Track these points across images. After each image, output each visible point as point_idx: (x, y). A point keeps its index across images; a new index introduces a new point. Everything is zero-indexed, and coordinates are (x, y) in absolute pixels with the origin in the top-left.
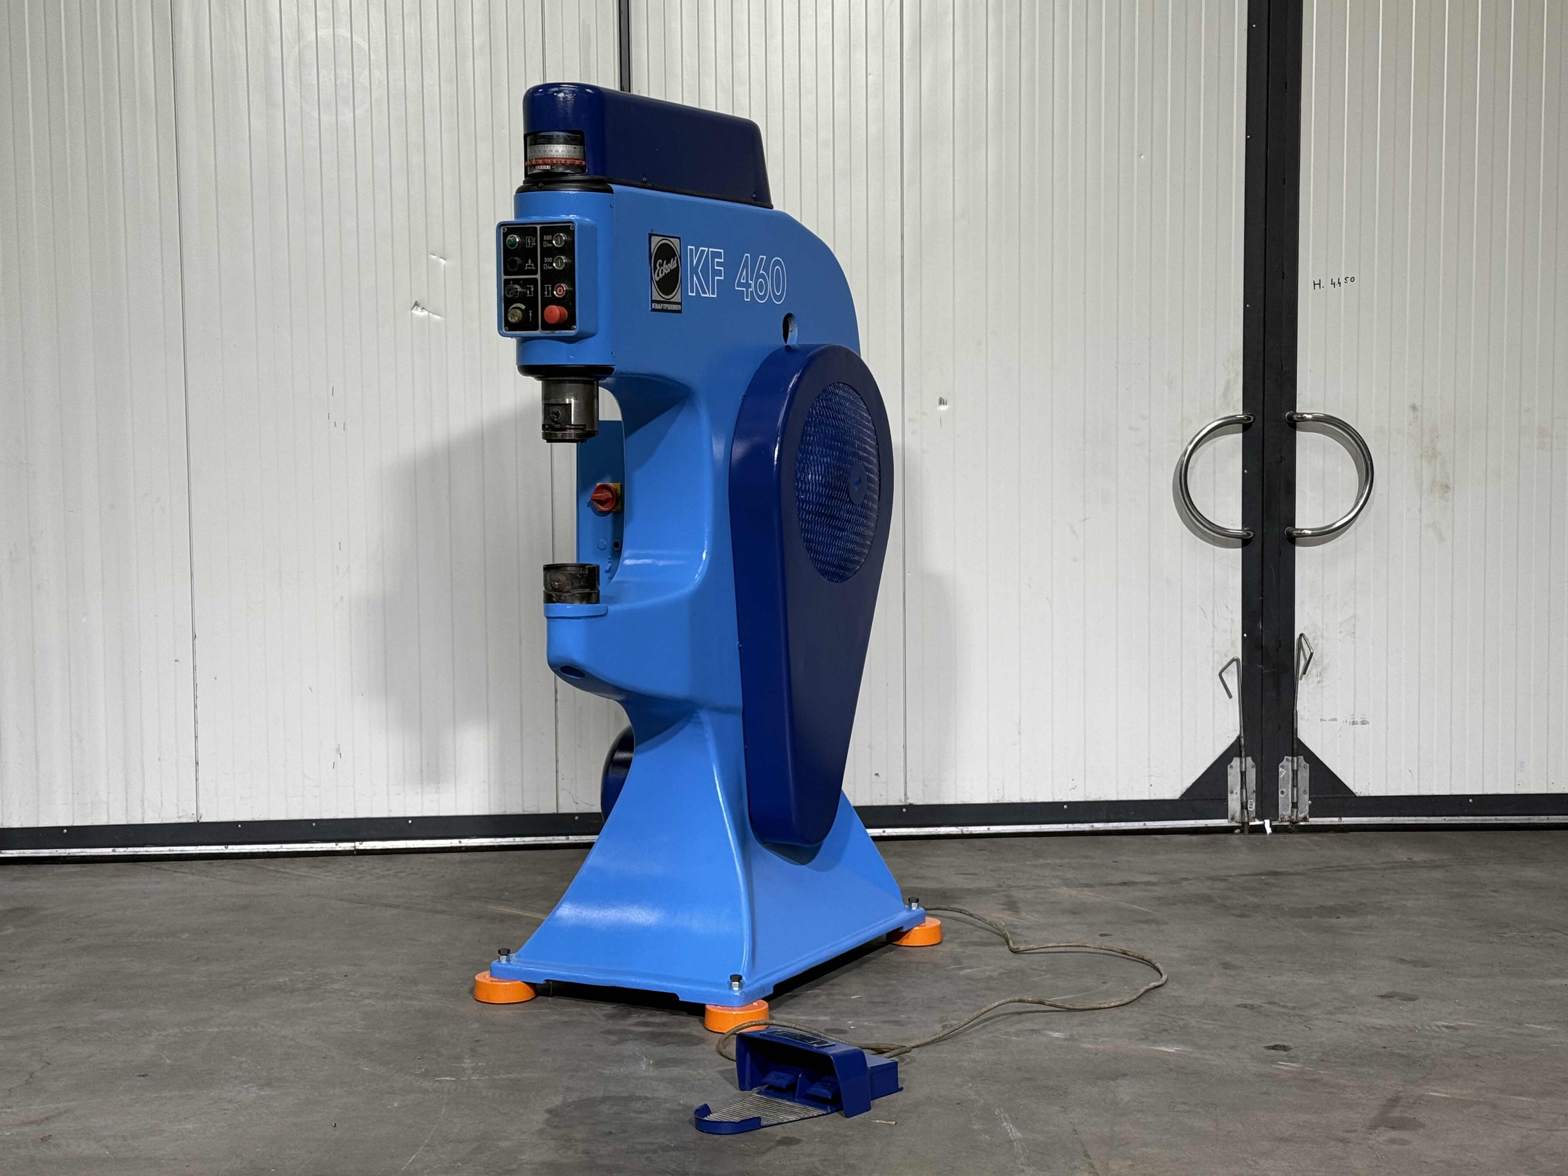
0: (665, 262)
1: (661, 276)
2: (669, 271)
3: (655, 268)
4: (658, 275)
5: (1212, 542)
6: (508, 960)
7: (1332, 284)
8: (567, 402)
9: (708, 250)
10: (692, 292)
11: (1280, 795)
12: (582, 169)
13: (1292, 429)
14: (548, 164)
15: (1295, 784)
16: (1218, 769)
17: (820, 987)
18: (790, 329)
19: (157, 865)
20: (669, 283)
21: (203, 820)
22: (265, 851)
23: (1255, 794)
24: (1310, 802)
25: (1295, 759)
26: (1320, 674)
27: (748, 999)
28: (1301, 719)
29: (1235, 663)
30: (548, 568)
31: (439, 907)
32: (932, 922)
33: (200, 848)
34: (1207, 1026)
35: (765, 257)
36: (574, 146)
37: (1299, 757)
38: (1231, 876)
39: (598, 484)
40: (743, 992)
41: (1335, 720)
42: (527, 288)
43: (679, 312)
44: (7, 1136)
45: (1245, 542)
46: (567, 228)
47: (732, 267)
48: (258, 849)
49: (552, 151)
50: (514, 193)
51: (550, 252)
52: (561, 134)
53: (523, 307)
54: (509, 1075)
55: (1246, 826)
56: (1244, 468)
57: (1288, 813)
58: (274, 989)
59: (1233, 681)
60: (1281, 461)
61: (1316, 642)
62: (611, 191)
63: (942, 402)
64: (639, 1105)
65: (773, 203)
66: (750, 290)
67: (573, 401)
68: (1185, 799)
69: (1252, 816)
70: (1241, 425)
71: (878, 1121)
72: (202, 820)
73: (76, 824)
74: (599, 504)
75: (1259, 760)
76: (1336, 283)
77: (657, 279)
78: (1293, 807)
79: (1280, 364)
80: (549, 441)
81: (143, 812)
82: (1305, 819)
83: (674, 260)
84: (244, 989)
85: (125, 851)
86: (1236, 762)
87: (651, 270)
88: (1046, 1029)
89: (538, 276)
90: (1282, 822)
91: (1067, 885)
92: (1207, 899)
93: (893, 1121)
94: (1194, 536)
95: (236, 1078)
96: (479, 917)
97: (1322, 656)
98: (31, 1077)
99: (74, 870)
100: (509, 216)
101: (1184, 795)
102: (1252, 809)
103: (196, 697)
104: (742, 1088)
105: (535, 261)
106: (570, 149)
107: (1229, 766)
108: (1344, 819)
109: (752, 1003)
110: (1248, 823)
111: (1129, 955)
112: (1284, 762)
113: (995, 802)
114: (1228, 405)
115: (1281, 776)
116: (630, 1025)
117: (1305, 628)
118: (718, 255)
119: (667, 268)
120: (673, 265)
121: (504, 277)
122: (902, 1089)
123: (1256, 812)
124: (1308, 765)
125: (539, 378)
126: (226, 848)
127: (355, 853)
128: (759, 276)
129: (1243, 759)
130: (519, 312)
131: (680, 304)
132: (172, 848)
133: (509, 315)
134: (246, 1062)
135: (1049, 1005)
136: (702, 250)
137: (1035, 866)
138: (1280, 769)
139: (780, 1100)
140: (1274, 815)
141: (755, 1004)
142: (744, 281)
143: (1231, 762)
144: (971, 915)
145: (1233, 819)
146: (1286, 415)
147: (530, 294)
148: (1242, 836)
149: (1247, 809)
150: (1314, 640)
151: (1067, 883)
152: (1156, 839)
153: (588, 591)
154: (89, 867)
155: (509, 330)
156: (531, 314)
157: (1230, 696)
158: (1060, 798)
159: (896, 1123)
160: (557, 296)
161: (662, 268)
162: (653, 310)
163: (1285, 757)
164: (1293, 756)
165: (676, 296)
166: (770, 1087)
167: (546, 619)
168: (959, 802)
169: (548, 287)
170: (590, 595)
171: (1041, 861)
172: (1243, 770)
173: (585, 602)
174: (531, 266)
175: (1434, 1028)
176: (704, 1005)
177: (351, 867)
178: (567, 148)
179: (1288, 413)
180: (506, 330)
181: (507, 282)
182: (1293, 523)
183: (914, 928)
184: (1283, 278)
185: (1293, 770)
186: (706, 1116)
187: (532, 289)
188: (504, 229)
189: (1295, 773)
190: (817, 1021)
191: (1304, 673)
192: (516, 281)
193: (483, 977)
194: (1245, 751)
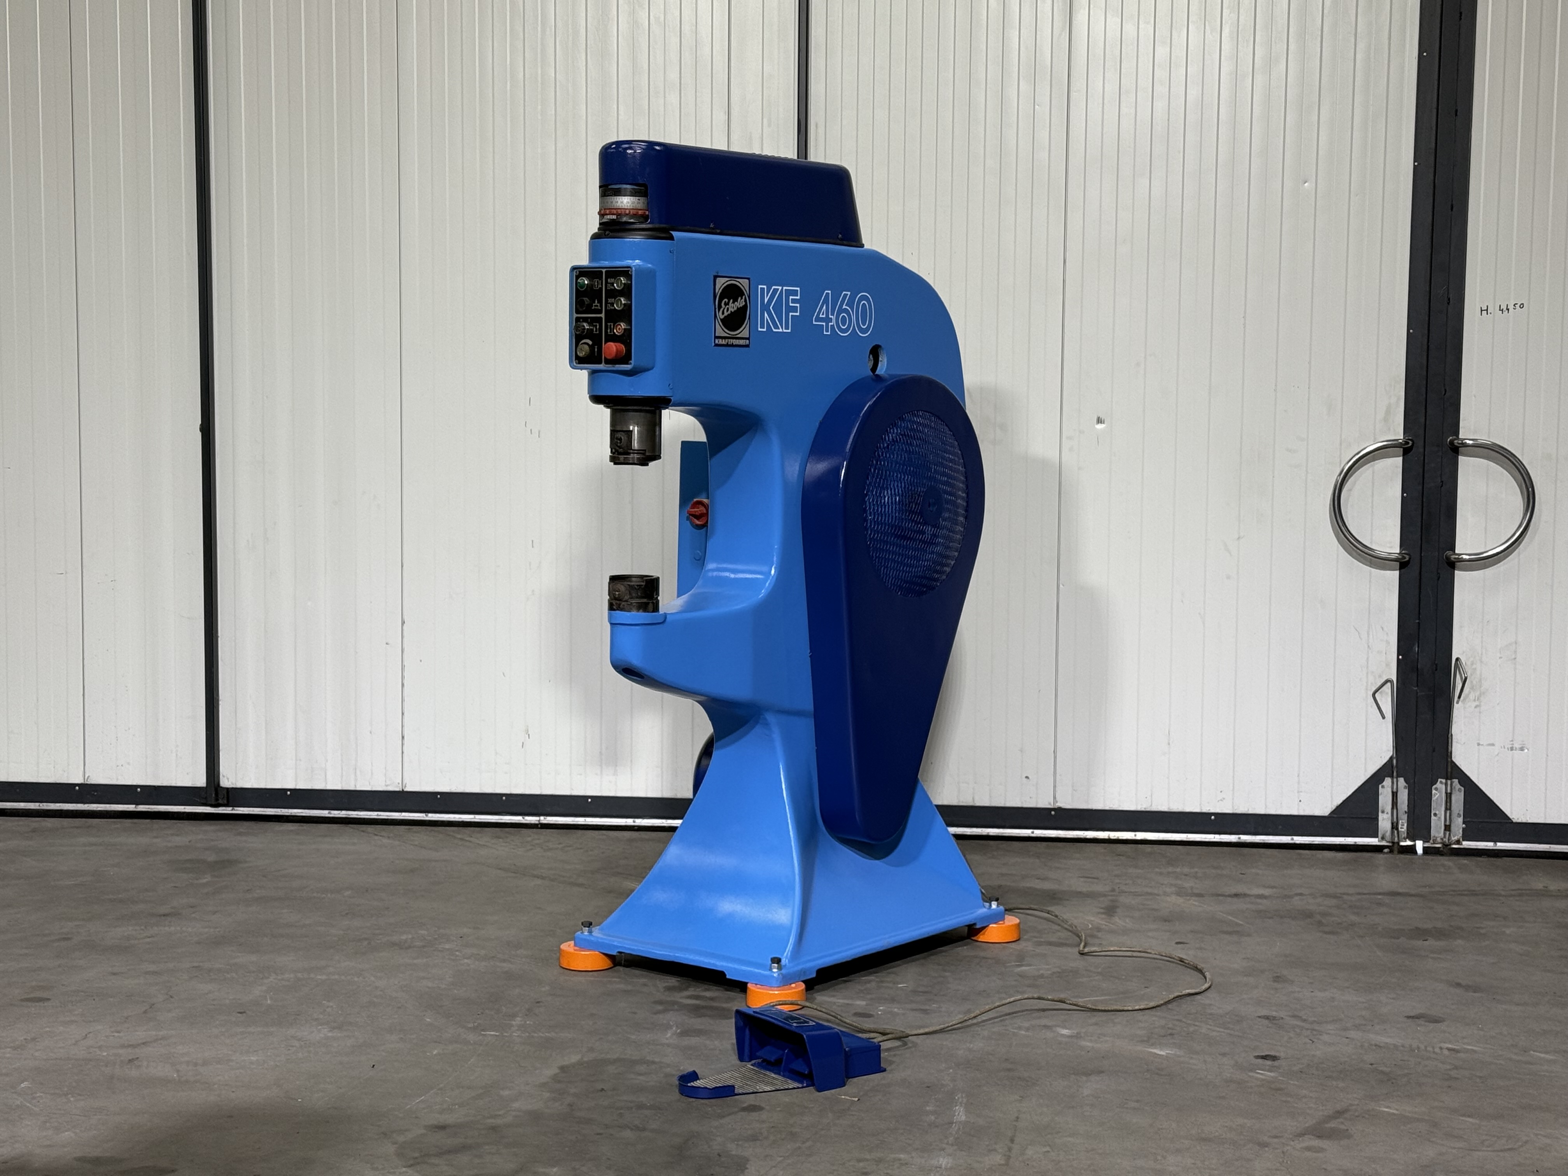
0: (731, 301)
1: (726, 314)
2: (735, 309)
3: (720, 307)
4: (723, 313)
5: (1369, 563)
6: (590, 932)
7: (1500, 310)
8: (631, 429)
9: (782, 289)
10: (762, 327)
11: (1433, 817)
12: (645, 218)
13: (1454, 454)
14: (614, 214)
15: (1448, 807)
16: (1370, 788)
17: (875, 975)
18: (880, 359)
19: (364, 827)
20: (734, 321)
21: (408, 789)
22: (460, 820)
23: (1406, 815)
24: (1464, 825)
25: (1449, 782)
26: (1478, 698)
27: (786, 980)
28: (1457, 742)
29: (1389, 684)
30: (613, 579)
31: (581, 880)
32: (1011, 920)
33: (404, 814)
34: (1214, 1034)
35: (849, 293)
36: (637, 198)
37: (1454, 780)
38: (1348, 894)
39: (695, 500)
40: (781, 973)
41: (1493, 745)
42: (594, 326)
43: (747, 346)
44: (103, 1056)
45: (1403, 565)
46: (625, 272)
47: (809, 303)
48: (454, 818)
49: (617, 202)
50: (589, 239)
51: (613, 294)
52: (628, 186)
53: (590, 342)
54: (547, 1034)
55: (1396, 846)
56: (1403, 491)
57: (1440, 835)
58: (394, 944)
59: (1387, 702)
60: (1442, 486)
61: (1474, 666)
62: (671, 238)
63: (1099, 421)
64: (642, 1068)
65: (864, 242)
66: (830, 324)
67: (636, 428)
68: (1335, 816)
69: (1403, 836)
70: (1402, 449)
71: (843, 1097)
72: (406, 790)
73: (298, 787)
74: (695, 518)
75: (1412, 781)
76: (1505, 309)
77: (722, 317)
78: (1445, 830)
79: (1443, 389)
80: (615, 464)
81: (356, 780)
82: (1458, 842)
83: (742, 299)
84: (369, 944)
85: (339, 814)
86: (1388, 782)
87: (715, 309)
88: (1058, 1026)
89: (603, 315)
90: (1434, 843)
91: (1178, 894)
92: (1307, 915)
93: (856, 1097)
94: (1351, 558)
95: (316, 1019)
96: (610, 892)
97: (1480, 681)
98: (151, 1007)
99: (292, 828)
100: (584, 260)
101: (1333, 812)
102: (1403, 830)
103: (403, 677)
104: (741, 1058)
105: (600, 302)
106: (634, 200)
107: (1380, 786)
108: (1499, 844)
109: (790, 984)
110: (1398, 843)
111: (1185, 963)
112: (1438, 785)
113: (1143, 809)
114: (1389, 429)
115: (1434, 798)
116: (681, 998)
117: (1464, 652)
118: (795, 293)
119: (733, 307)
120: (740, 303)
121: (575, 315)
122: (885, 1070)
123: (1408, 833)
124: (1463, 789)
125: (608, 407)
126: (426, 815)
127: (539, 826)
128: (841, 310)
129: (1395, 780)
130: (586, 347)
131: (748, 339)
132: (380, 813)
133: (578, 349)
134: (332, 1007)
135: (1070, 1004)
136: (774, 289)
137: (1161, 874)
138: (1434, 792)
139: (768, 1073)
140: (1426, 838)
141: (793, 985)
142: (824, 316)
143: (1382, 782)
144: (1056, 916)
145: (1383, 838)
146: (1449, 440)
147: (596, 331)
148: (1390, 855)
149: (1397, 829)
150: (1472, 664)
151: (1181, 892)
152: (1300, 854)
153: (645, 600)
154: (306, 827)
155: (579, 363)
156: (596, 350)
157: (1384, 717)
158: (1208, 809)
159: (859, 1100)
160: (617, 333)
161: (727, 306)
162: (716, 345)
163: (1439, 780)
164: (1447, 779)
165: (744, 332)
166: (764, 1061)
167: (609, 625)
168: (1107, 808)
169: (611, 325)
170: (647, 604)
171: (1170, 869)
172: (1395, 790)
173: (641, 611)
174: (597, 306)
175: (1437, 1050)
176: (746, 983)
177: (529, 839)
178: (632, 199)
179: (1451, 438)
180: (576, 363)
181: (578, 319)
182: (1452, 548)
183: (991, 926)
184: (1448, 303)
185: (1446, 793)
186: (693, 1081)
187: (598, 327)
188: (576, 272)
189: (1449, 796)
190: (851, 1005)
191: (1459, 697)
192: (585, 320)
193: (568, 947)
194: (1397, 772)
